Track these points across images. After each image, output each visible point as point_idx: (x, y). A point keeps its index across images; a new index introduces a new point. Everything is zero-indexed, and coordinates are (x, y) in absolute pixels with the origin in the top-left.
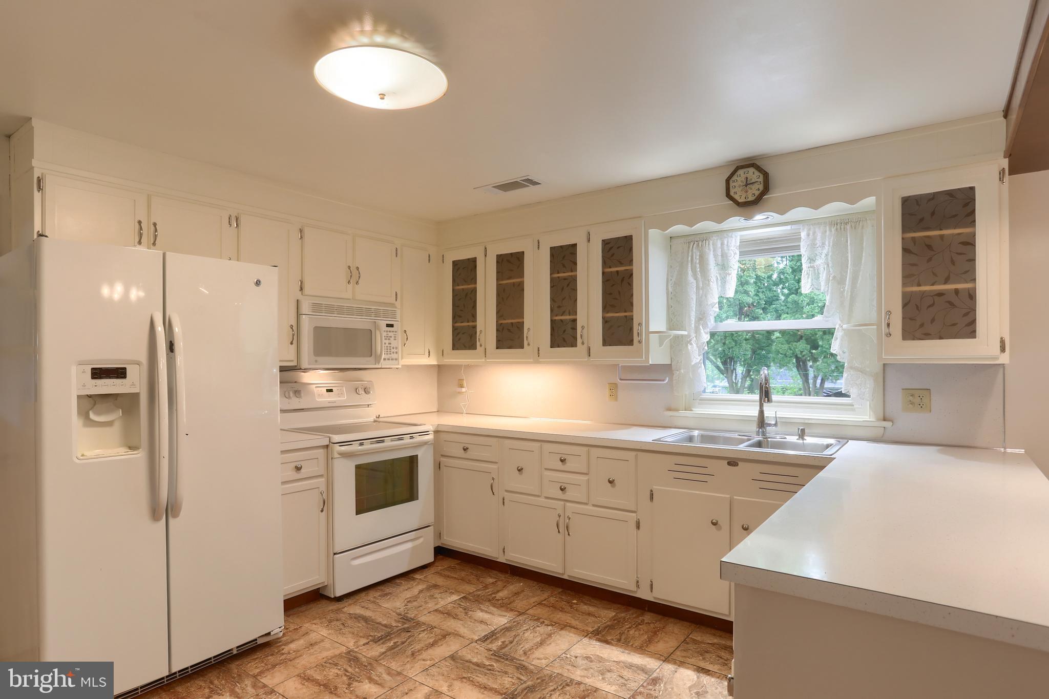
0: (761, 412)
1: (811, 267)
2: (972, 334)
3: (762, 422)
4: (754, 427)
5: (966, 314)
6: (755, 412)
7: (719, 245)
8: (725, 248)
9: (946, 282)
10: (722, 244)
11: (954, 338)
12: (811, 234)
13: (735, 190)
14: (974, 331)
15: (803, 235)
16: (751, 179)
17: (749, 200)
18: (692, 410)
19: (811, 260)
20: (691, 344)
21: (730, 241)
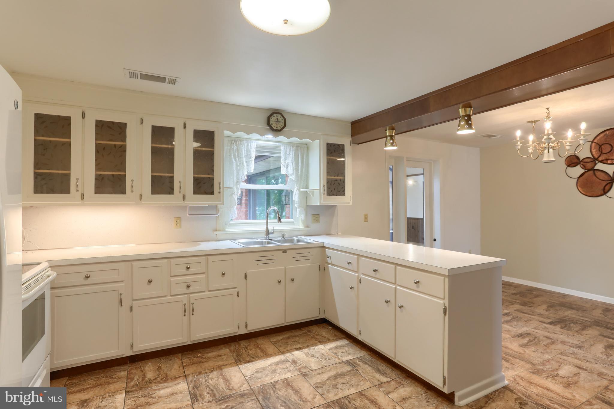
0: (267, 228)
1: (285, 163)
2: (344, 195)
3: (268, 233)
4: (264, 235)
5: (343, 188)
6: (264, 228)
7: (246, 144)
8: (249, 147)
9: (338, 176)
10: (248, 145)
11: (340, 196)
12: (285, 149)
13: (272, 123)
14: (344, 194)
15: (282, 148)
16: (279, 120)
17: (278, 129)
18: (226, 230)
19: (285, 160)
20: (235, 195)
21: (252, 144)
